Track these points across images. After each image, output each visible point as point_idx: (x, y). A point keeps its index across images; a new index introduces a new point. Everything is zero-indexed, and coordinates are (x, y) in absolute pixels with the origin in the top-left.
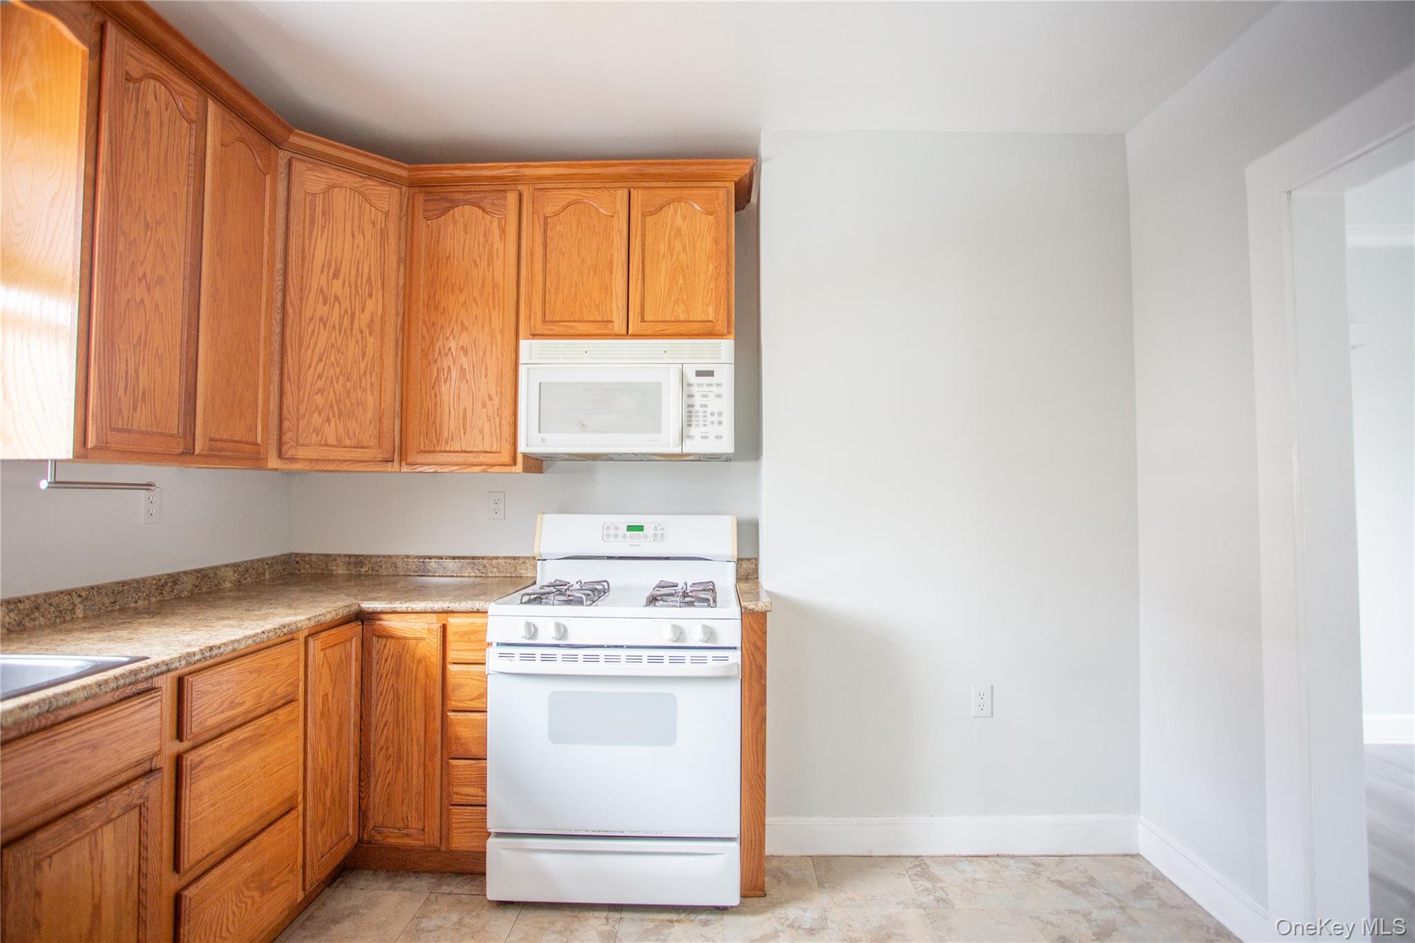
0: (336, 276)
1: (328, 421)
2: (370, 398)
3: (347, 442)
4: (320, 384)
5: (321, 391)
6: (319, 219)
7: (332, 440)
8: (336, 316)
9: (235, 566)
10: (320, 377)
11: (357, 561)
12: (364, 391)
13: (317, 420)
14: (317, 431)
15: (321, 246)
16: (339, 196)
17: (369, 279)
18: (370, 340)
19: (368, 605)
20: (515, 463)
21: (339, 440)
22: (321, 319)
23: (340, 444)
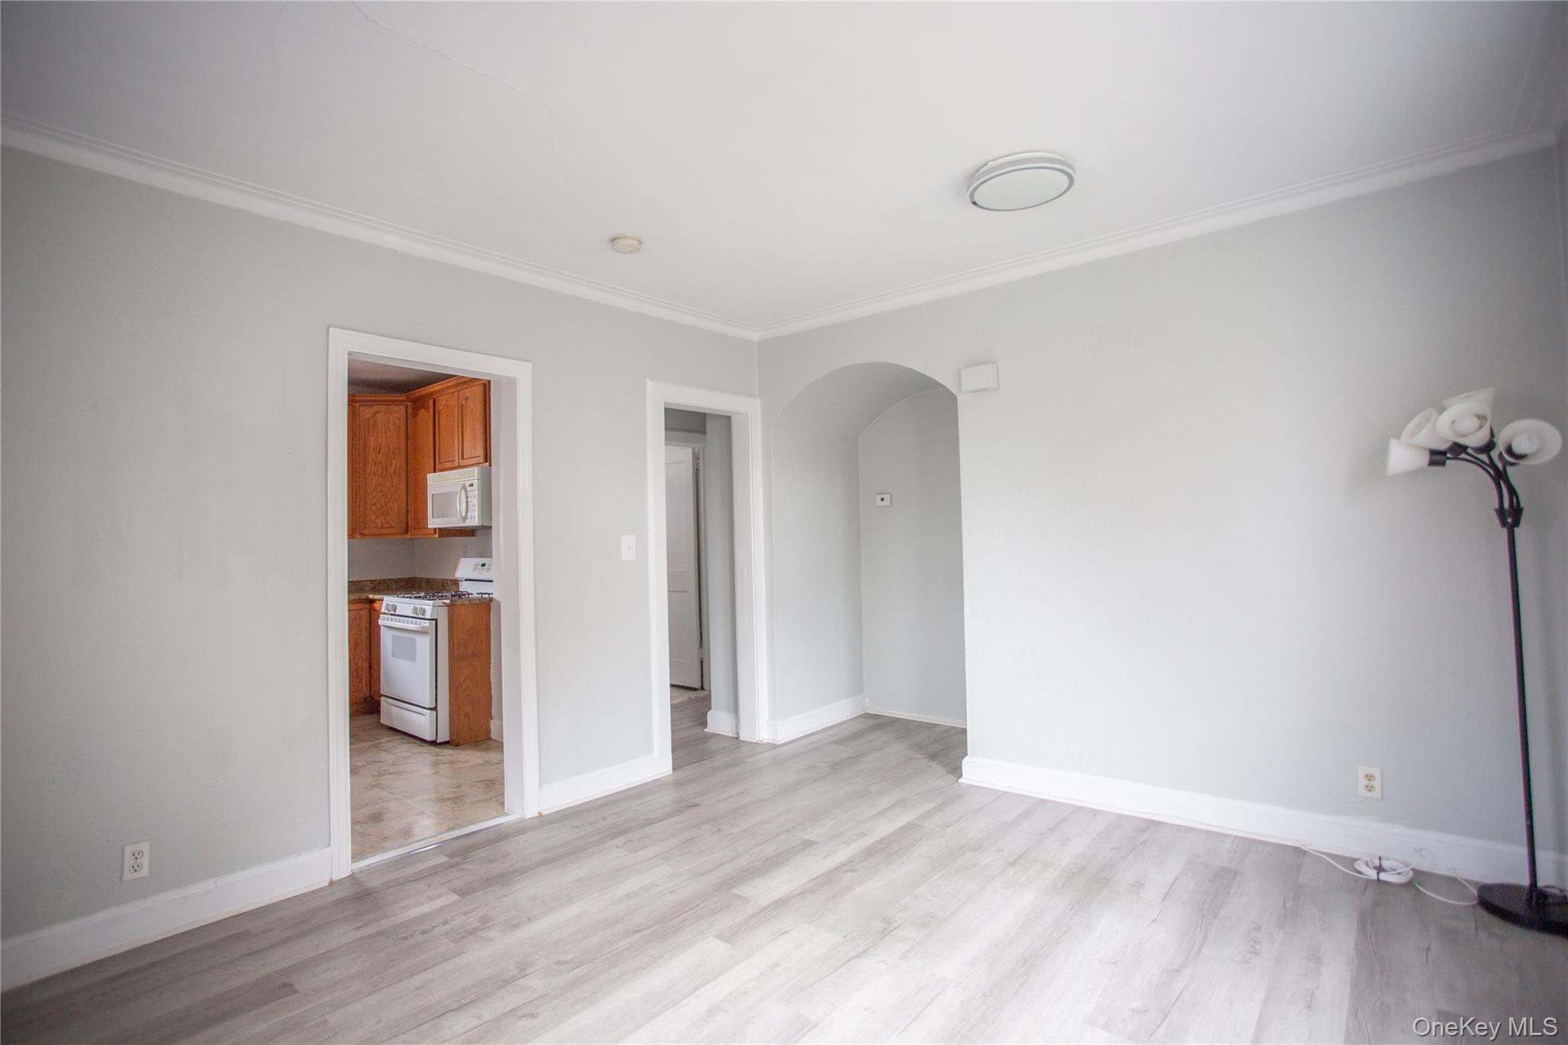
0: (379, 453)
1: (378, 517)
2: (395, 504)
3: (385, 526)
4: (374, 501)
5: (375, 504)
6: (371, 430)
7: (380, 526)
8: (380, 471)
9: (372, 581)
10: (374, 498)
11: (428, 581)
12: (393, 502)
13: (373, 517)
14: (373, 522)
15: (372, 441)
16: (379, 416)
17: (393, 452)
18: (395, 479)
19: (371, 596)
20: (435, 533)
21: (382, 524)
22: (374, 473)
23: (383, 527)
